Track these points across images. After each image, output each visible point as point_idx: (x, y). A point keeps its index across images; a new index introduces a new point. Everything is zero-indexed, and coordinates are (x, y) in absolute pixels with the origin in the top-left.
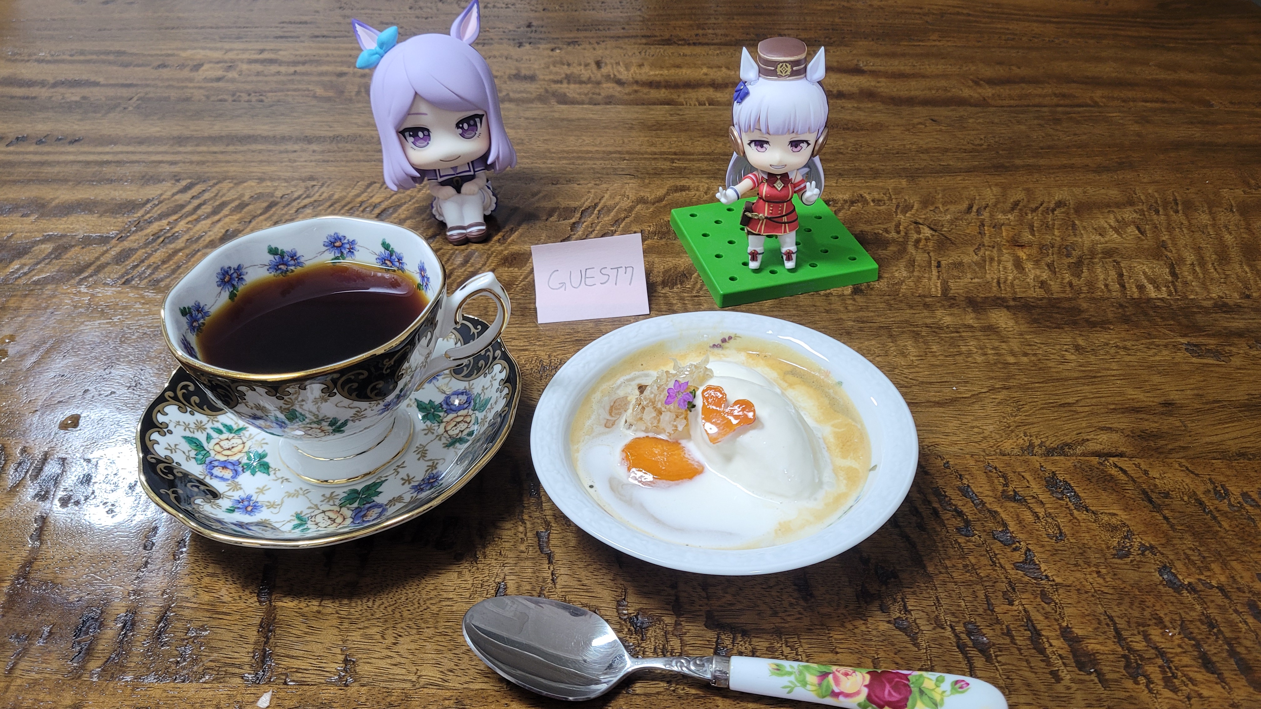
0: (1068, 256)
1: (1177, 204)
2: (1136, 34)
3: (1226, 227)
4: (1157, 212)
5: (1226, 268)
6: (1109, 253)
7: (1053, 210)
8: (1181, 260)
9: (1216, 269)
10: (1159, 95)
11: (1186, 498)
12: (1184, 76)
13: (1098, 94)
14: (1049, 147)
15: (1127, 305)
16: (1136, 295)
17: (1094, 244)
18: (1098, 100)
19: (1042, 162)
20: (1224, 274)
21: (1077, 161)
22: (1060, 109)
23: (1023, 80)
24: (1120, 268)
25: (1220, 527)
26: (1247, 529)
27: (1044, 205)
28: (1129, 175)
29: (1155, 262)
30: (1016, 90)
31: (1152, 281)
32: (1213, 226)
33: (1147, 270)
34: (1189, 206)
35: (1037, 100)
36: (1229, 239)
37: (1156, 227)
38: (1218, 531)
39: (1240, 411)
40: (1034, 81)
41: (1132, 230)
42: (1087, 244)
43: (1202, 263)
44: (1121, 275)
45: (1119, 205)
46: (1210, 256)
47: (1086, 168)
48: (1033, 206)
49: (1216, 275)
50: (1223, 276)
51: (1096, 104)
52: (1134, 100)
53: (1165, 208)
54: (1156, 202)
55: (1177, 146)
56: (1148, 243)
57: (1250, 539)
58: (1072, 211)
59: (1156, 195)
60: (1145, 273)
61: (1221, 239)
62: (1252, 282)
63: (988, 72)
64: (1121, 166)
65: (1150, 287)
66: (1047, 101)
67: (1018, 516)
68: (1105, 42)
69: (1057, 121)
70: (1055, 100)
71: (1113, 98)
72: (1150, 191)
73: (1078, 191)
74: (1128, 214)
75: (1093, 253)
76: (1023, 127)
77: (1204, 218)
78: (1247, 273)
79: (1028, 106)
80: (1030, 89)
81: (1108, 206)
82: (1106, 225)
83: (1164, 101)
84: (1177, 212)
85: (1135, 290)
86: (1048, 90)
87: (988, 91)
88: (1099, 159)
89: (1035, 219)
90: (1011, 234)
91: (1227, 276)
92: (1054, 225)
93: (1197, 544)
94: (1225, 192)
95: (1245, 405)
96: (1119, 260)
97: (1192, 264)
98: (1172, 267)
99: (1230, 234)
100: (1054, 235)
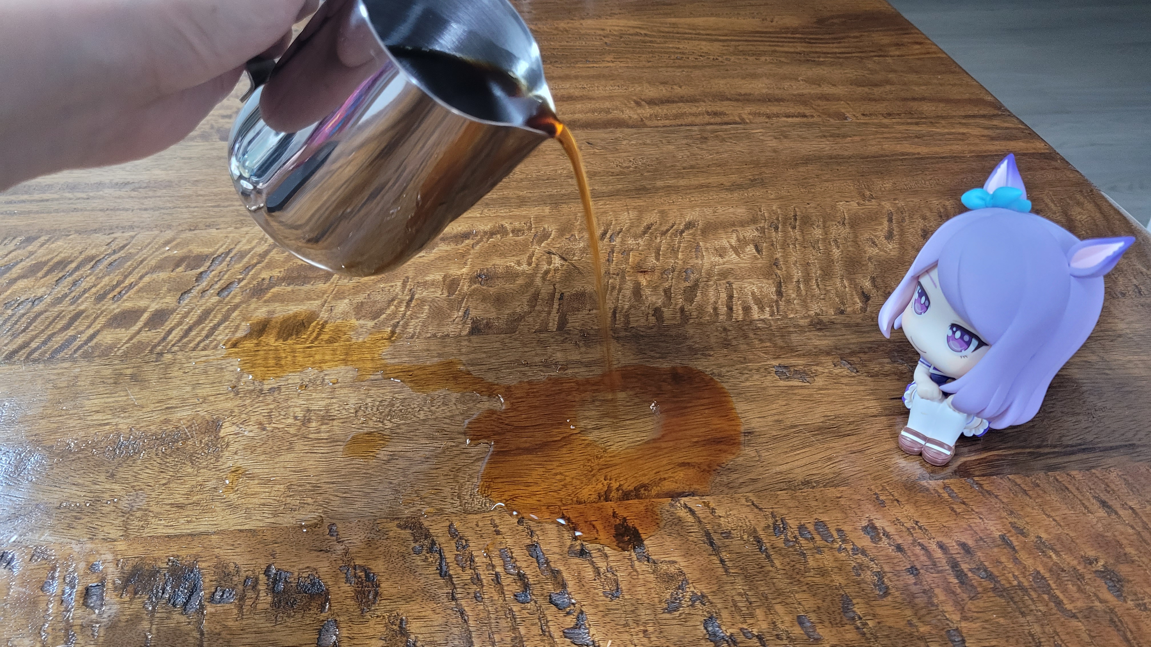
0: (686, 280)
1: (796, 219)
2: (792, 50)
3: (835, 241)
4: (776, 229)
5: (828, 283)
6: (724, 274)
7: (682, 232)
8: (789, 277)
9: (818, 286)
10: (802, 109)
11: (745, 537)
12: (827, 89)
13: (746, 111)
14: (692, 167)
15: (730, 328)
16: (740, 318)
17: (713, 265)
18: (745, 116)
19: (682, 182)
20: (825, 289)
21: (713, 180)
22: (709, 127)
23: (682, 99)
24: (732, 289)
25: (772, 566)
26: (798, 566)
27: (675, 227)
28: (758, 192)
29: (765, 281)
30: (673, 109)
31: (759, 302)
32: (824, 240)
33: (756, 290)
34: (807, 221)
35: (690, 120)
36: (836, 252)
37: (772, 245)
38: (770, 571)
39: (813, 435)
40: (692, 100)
41: (750, 249)
42: (707, 266)
43: (807, 279)
44: (731, 297)
45: (743, 224)
46: (816, 272)
47: (721, 187)
48: (664, 228)
49: (817, 292)
50: (823, 292)
51: (743, 122)
52: (777, 116)
53: (784, 224)
54: (777, 219)
55: (807, 160)
56: (761, 262)
57: (798, 577)
58: (699, 232)
59: (779, 211)
60: (753, 293)
61: (828, 253)
62: (848, 296)
63: (651, 92)
64: (753, 183)
65: (755, 308)
66: (698, 120)
67: (579, 573)
68: (763, 59)
69: (704, 139)
70: (707, 119)
71: (759, 114)
72: (774, 208)
73: (708, 211)
74: (751, 232)
75: (709, 275)
76: (671, 147)
77: (817, 233)
78: (846, 287)
79: (682, 125)
80: (686, 108)
81: (734, 225)
82: (727, 245)
83: (804, 116)
84: (794, 228)
85: (741, 312)
86: (702, 108)
87: (647, 111)
88: (734, 177)
89: (664, 243)
90: (637, 259)
91: (828, 291)
92: (679, 247)
93: (746, 588)
94: (841, 206)
95: (820, 429)
96: (732, 280)
97: (798, 282)
98: (779, 285)
99: (838, 247)
100: (677, 258)
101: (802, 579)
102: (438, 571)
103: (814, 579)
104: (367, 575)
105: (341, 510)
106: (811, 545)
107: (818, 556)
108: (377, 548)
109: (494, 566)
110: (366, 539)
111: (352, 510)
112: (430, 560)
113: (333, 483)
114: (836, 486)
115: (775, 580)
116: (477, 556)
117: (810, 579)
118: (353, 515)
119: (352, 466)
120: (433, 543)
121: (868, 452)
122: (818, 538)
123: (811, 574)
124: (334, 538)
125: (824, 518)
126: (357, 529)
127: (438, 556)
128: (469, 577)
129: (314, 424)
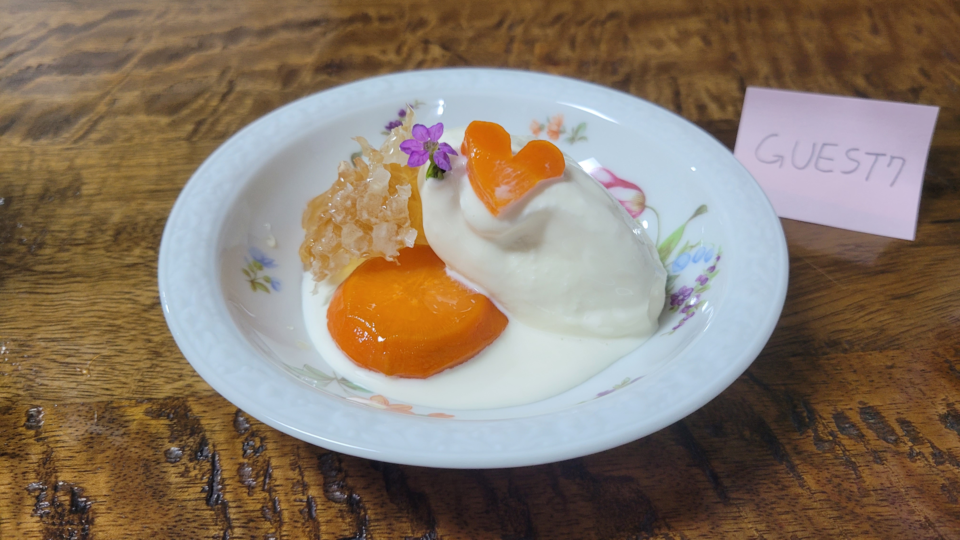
1: (750, 13)
4: (727, 21)
6: (665, 68)
7: (603, 23)
17: (649, 58)
24: (678, 85)
27: (593, 18)
29: (720, 76)
32: (792, 34)
33: (709, 86)
34: (764, 14)
37: (724, 38)
41: (696, 41)
42: (640, 59)
48: (579, 19)
53: (736, 17)
56: (713, 55)
58: (626, 23)
60: (708, 91)
61: (800, 48)
65: (713, 106)
74: (693, 24)
77: (781, 27)
81: (670, 16)
82: (665, 37)
84: (749, 20)
90: (546, 50)
92: (601, 39)
96: (676, 75)
100: (599, 50)
101: (858, 510)
102: (204, 495)
103: (879, 509)
104: (74, 502)
105: (56, 383)
106: (861, 448)
107: (877, 467)
108: (103, 451)
109: (305, 487)
110: (87, 435)
111: (73, 385)
112: (193, 473)
113: (53, 340)
114: (881, 349)
115: (810, 513)
116: (276, 467)
117: (871, 509)
118: (75, 393)
119: (92, 314)
120: (204, 442)
121: (921, 296)
122: (870, 434)
123: (873, 499)
124: (32, 432)
125: (875, 402)
126: (73, 418)
127: (207, 466)
128: (259, 506)
129: (48, 251)
